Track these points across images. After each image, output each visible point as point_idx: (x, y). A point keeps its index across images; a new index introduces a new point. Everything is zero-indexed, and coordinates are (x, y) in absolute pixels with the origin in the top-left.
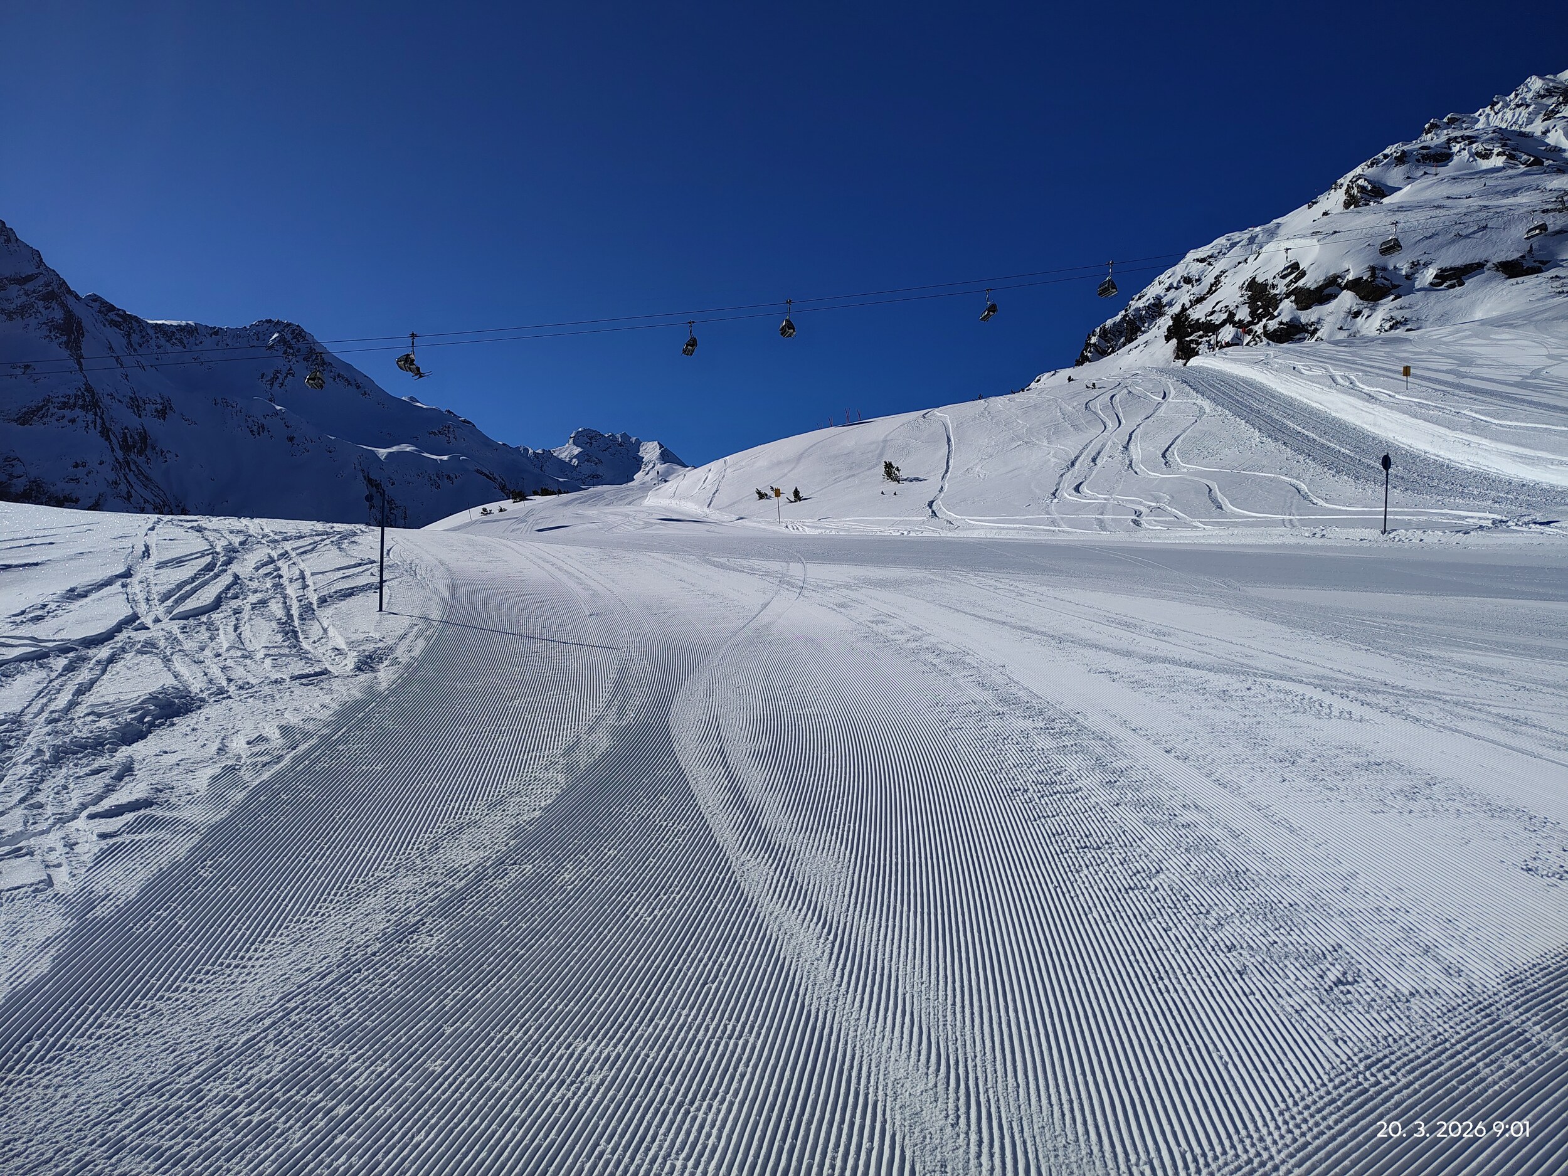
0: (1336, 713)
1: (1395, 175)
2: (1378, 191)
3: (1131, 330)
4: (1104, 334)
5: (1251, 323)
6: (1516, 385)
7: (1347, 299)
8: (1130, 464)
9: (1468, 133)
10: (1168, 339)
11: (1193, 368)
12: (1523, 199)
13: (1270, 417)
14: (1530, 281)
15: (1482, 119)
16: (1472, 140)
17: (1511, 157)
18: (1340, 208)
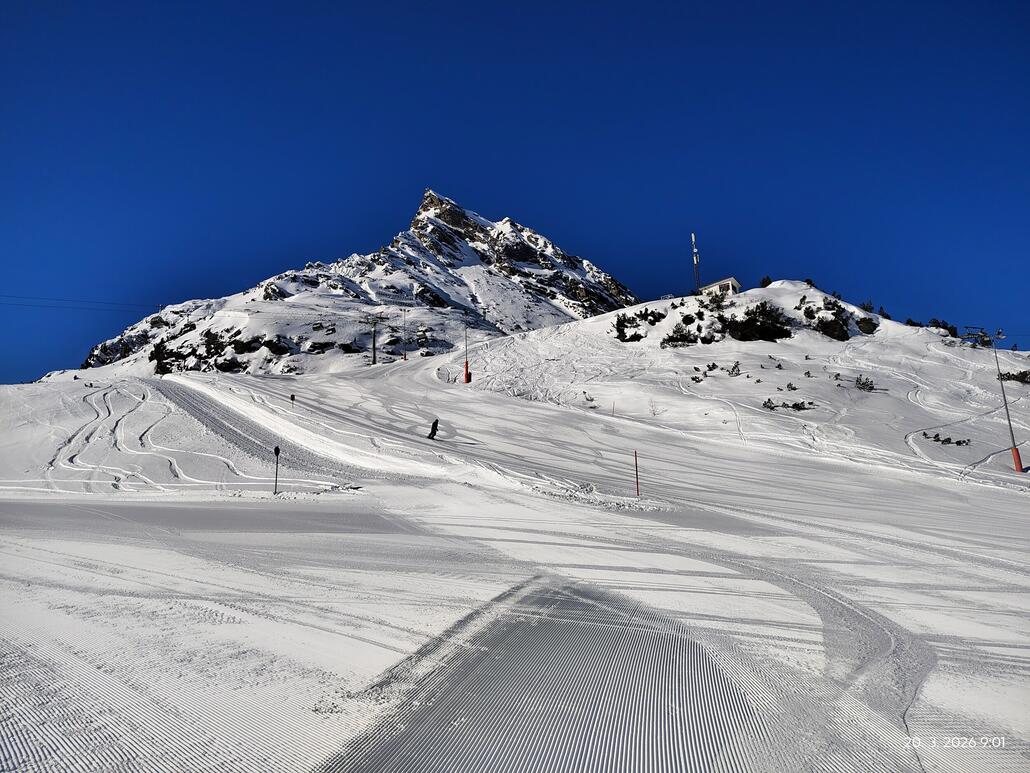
0: (225, 619)
1: (291, 287)
2: (282, 294)
3: (125, 350)
4: (104, 349)
5: (206, 357)
6: (346, 411)
7: (264, 351)
8: (115, 444)
9: (326, 274)
10: (151, 359)
11: (165, 382)
12: (351, 313)
13: (213, 418)
14: (355, 356)
15: (333, 268)
16: (329, 278)
17: (346, 291)
18: (261, 299)
